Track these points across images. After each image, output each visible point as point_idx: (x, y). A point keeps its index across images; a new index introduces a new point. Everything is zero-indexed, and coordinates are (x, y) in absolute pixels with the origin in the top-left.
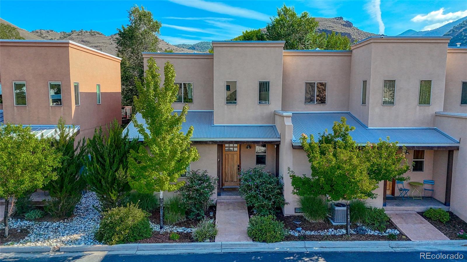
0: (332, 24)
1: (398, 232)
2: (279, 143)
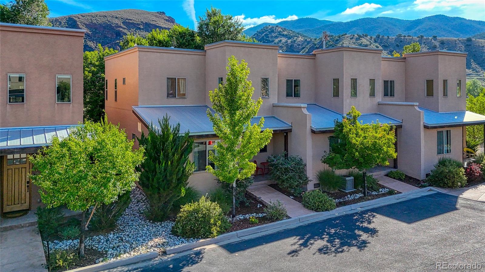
0: (155, 18)
1: (388, 190)
2: (290, 130)
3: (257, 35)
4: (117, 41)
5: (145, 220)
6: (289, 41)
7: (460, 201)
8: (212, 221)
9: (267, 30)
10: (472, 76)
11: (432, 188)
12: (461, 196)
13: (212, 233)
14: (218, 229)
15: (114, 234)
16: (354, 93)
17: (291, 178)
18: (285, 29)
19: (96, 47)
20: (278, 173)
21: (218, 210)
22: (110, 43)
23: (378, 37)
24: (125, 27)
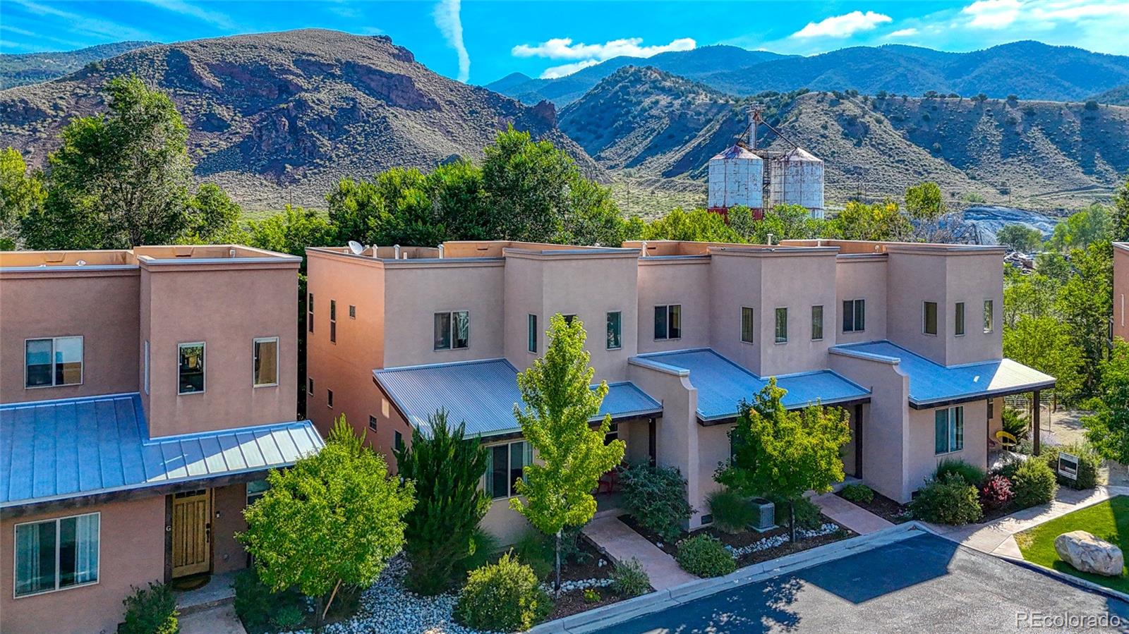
0: (367, 52)
1: (837, 527)
2: (660, 415)
3: (603, 88)
4: (282, 106)
5: (405, 591)
6: (677, 103)
7: (960, 555)
8: (522, 602)
9: (627, 78)
10: (1096, 192)
11: (917, 523)
12: (965, 543)
13: (523, 623)
14: (532, 615)
15: (358, 620)
16: (782, 333)
17: (659, 510)
18: (667, 75)
19: (232, 120)
20: (635, 502)
21: (533, 579)
22: (265, 109)
23: (881, 97)
24: (299, 72)
